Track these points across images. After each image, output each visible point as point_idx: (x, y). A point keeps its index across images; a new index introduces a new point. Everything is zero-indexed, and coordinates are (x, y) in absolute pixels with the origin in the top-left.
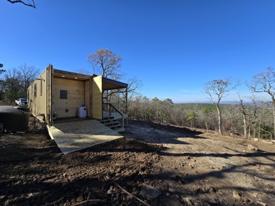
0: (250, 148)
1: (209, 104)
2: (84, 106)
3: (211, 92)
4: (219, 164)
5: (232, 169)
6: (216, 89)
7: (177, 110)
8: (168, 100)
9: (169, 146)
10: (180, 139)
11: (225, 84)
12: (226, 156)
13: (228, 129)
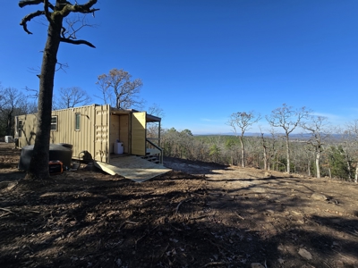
0: (266, 175)
1: (230, 136)
2: (119, 141)
3: (235, 125)
4: (246, 184)
5: (254, 186)
6: (240, 122)
7: (197, 143)
8: (187, 130)
9: (208, 176)
10: (214, 171)
11: (249, 117)
12: (250, 180)
13: (250, 164)
